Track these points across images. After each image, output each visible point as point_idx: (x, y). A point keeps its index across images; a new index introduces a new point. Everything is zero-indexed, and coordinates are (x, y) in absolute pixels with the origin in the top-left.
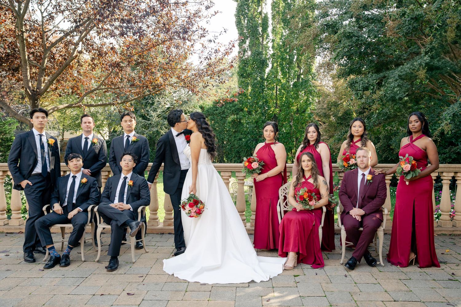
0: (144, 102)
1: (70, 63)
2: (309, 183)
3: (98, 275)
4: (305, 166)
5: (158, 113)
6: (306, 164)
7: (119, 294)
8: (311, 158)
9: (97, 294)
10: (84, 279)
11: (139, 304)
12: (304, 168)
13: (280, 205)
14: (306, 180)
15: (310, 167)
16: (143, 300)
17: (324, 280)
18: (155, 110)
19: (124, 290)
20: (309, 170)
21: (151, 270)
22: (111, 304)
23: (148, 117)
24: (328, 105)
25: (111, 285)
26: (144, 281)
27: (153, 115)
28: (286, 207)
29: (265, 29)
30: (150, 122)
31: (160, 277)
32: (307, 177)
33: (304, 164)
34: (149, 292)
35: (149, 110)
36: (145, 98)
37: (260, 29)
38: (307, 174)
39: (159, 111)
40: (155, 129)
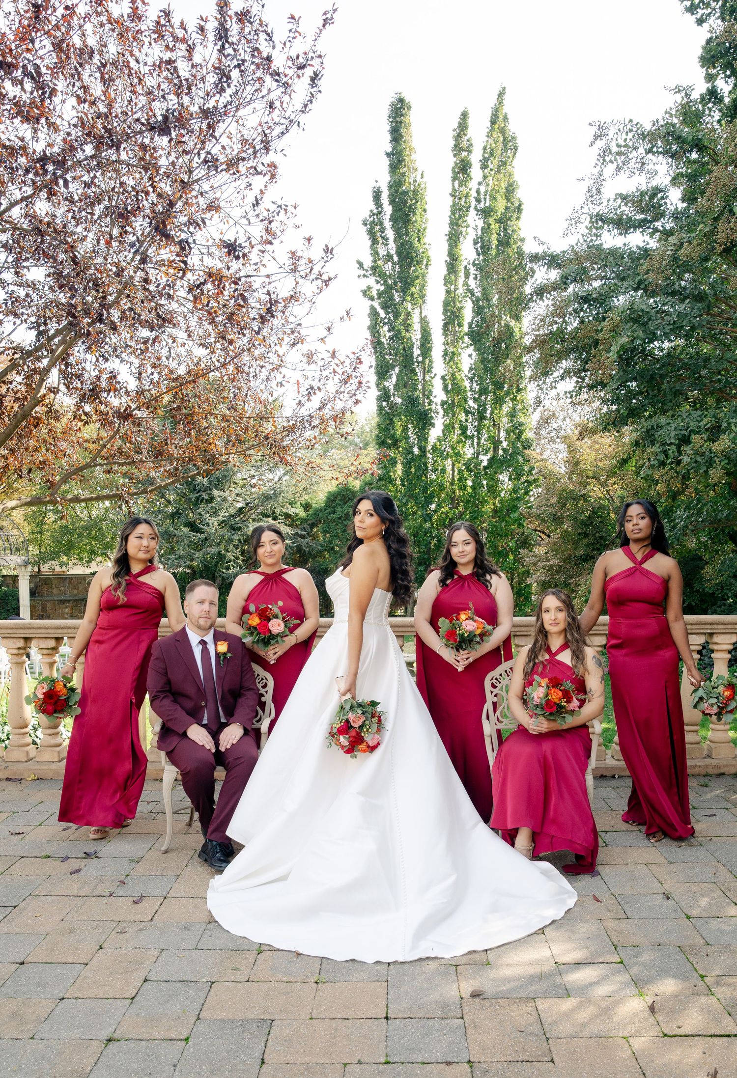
0: (193, 496)
1: (32, 410)
2: (560, 663)
3: (43, 898)
4: (551, 622)
5: (221, 518)
6: (553, 618)
7: (86, 961)
8: (564, 602)
9: (30, 959)
10: (9, 909)
11: (133, 995)
12: (547, 627)
13: (488, 718)
14: (553, 655)
15: (562, 626)
16: (146, 980)
17: (609, 910)
18: (215, 513)
19: (101, 948)
20: (560, 633)
21: (176, 885)
22: (61, 995)
23: (201, 526)
24: (560, 498)
25: (71, 931)
26: (156, 917)
27: (210, 522)
28: (501, 722)
29: (426, 350)
30: (203, 536)
31: (196, 907)
32: (554, 650)
33: (547, 618)
34: (163, 954)
35: (203, 513)
36: (195, 489)
37: (416, 352)
38: (556, 643)
39: (223, 515)
40: (214, 550)
